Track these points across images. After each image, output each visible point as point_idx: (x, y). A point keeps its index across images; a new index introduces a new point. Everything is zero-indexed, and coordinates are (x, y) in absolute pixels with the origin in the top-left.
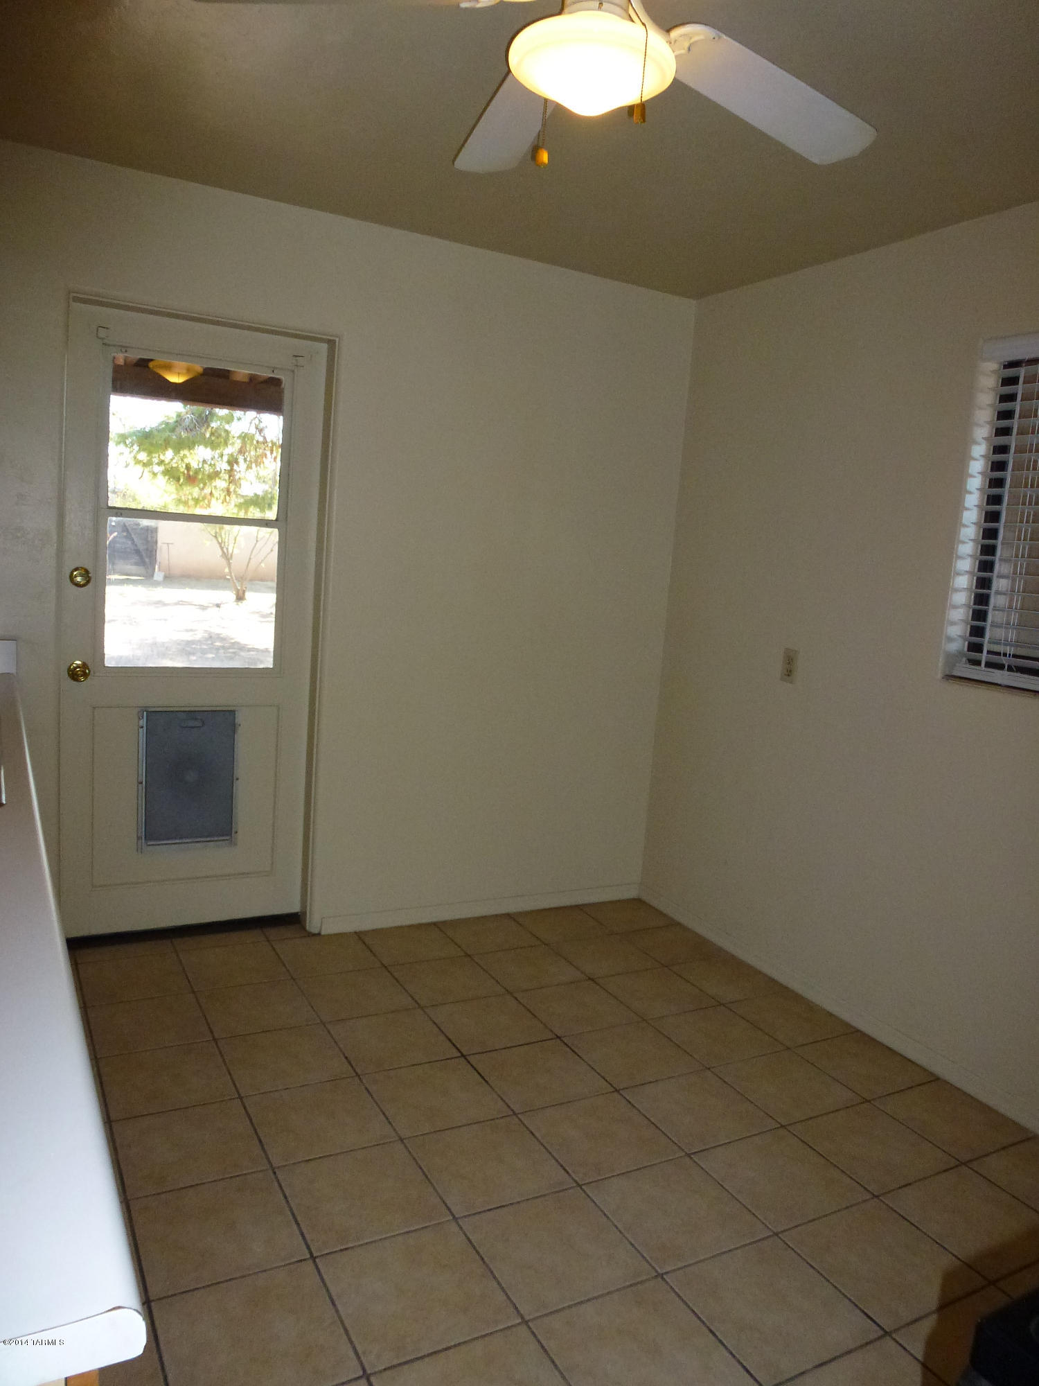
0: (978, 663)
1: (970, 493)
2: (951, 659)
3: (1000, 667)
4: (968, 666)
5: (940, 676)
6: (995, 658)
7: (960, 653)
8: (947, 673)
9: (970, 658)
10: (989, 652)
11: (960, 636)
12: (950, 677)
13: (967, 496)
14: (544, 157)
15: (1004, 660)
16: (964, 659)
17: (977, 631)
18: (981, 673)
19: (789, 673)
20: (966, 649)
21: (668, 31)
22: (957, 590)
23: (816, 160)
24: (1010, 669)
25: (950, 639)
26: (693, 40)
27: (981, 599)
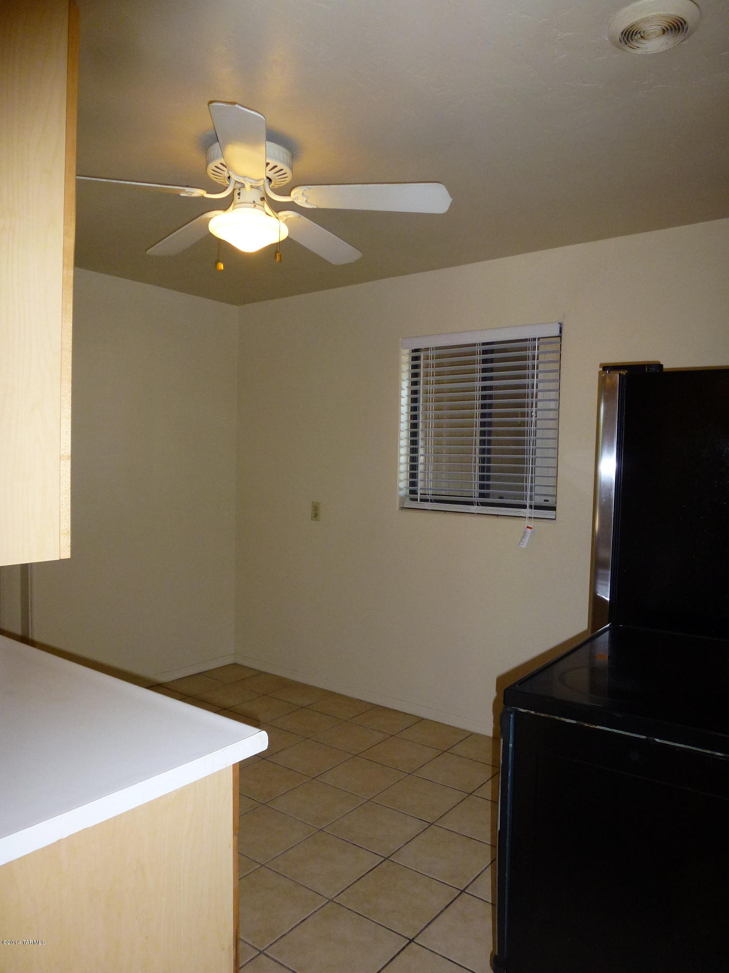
0: (417, 500)
1: (402, 414)
2: (402, 499)
3: (427, 501)
4: (410, 502)
5: (398, 508)
6: (424, 497)
7: (406, 495)
8: (402, 506)
9: (411, 497)
10: (421, 494)
11: (405, 487)
12: (403, 508)
13: (401, 416)
14: (221, 266)
15: (429, 497)
16: (408, 498)
17: (413, 484)
18: (418, 505)
19: (316, 516)
20: (408, 493)
21: (278, 212)
22: (401, 464)
23: (334, 263)
24: (431, 501)
25: (401, 489)
26: (288, 217)
27: (413, 468)
